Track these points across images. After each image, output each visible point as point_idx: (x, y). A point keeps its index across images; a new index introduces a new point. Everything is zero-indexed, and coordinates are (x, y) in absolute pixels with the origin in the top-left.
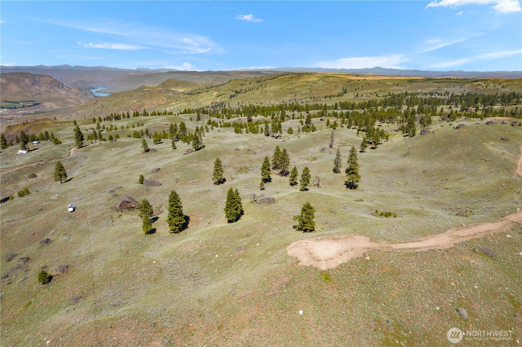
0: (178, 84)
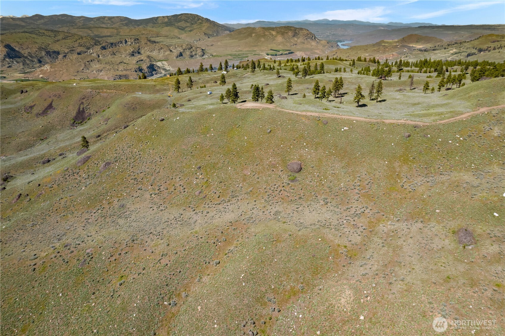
0: (419, 39)
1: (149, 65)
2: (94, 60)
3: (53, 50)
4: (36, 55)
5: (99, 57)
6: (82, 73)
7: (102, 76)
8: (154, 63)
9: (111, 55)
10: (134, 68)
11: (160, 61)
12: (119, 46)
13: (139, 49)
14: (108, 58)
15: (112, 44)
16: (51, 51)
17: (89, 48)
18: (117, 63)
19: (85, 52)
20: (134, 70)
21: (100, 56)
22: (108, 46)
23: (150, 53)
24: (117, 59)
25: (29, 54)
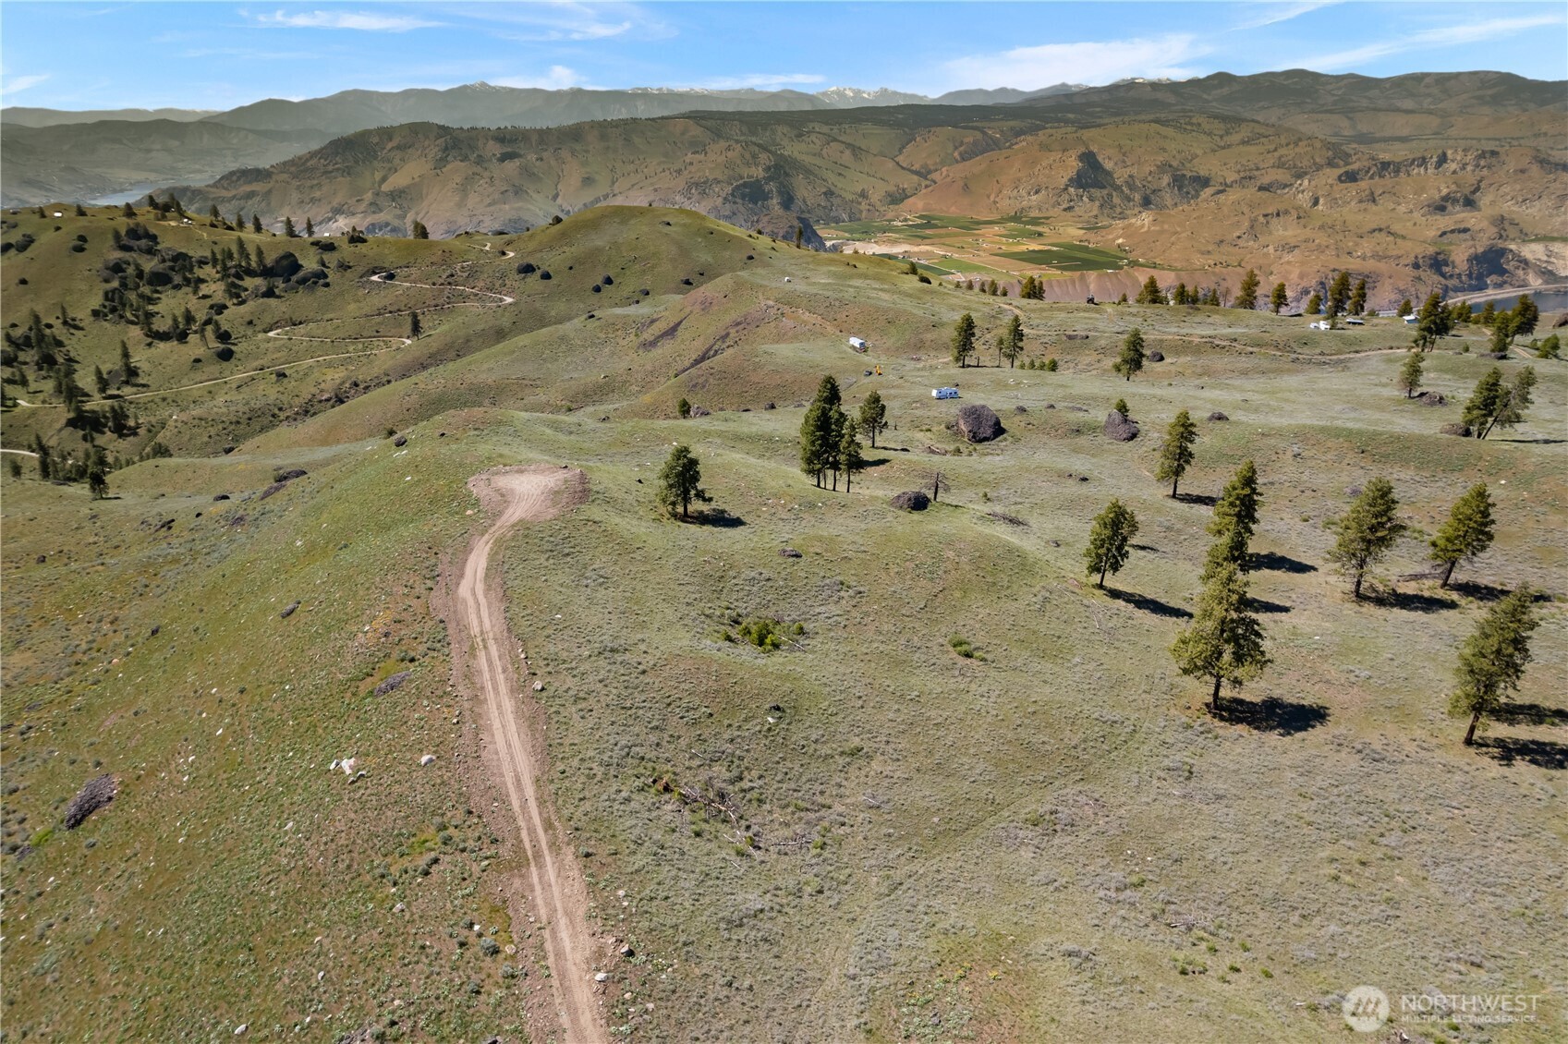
1: (1480, 250)
2: (1286, 212)
3: (1195, 174)
4: (1145, 183)
5: (1316, 202)
6: (1232, 249)
7: (1287, 267)
8: (1513, 247)
9: (1361, 201)
10: (1413, 255)
11: (1538, 239)
12: (1409, 175)
13: (1478, 189)
14: (1345, 210)
15: (1385, 165)
16: (1189, 174)
17: (1300, 176)
18: (1360, 231)
19: (1286, 186)
20: (1411, 259)
21: (1321, 201)
22: (1368, 172)
23: (1515, 208)
24: (1376, 215)
25: (1130, 180)
